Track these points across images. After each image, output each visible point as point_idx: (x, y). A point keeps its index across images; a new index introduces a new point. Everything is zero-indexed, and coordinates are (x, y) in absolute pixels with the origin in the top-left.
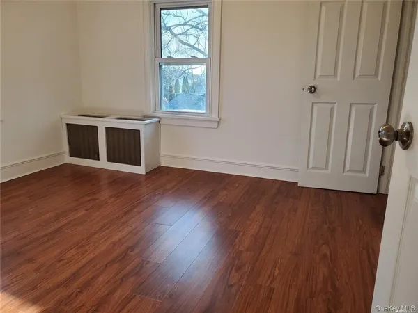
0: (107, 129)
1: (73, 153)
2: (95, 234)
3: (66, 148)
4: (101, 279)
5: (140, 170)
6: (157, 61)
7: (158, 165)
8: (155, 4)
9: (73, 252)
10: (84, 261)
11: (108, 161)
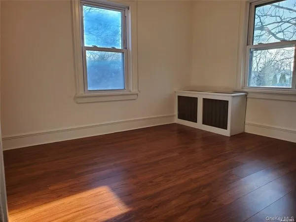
0: (204, 99)
1: (181, 116)
2: (179, 170)
3: (176, 113)
4: (174, 202)
5: (226, 133)
6: (249, 47)
7: (242, 131)
8: (250, 3)
9: (161, 178)
10: (167, 186)
11: (203, 124)
